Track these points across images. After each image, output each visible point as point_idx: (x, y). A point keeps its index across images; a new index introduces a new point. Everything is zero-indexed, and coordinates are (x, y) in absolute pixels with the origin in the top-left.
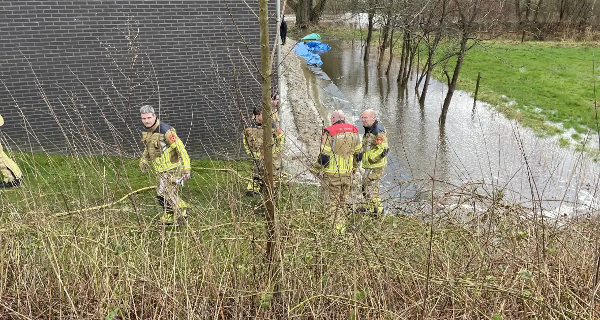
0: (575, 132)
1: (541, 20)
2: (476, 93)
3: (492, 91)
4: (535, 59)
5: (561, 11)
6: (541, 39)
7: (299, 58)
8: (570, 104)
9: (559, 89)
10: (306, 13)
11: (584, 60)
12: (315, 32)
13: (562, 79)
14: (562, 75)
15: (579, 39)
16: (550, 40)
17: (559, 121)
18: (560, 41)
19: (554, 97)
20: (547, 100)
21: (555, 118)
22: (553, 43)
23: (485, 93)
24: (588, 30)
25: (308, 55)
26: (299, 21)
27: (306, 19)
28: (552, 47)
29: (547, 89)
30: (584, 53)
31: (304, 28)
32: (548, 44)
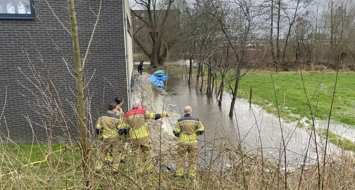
0: (307, 119)
1: (286, 61)
2: (250, 99)
3: (260, 98)
4: (284, 81)
5: (297, 55)
6: (287, 70)
7: (151, 83)
8: (303, 104)
9: (297, 96)
10: (156, 59)
11: (311, 81)
12: (161, 69)
13: (299, 90)
14: (299, 89)
15: (307, 70)
16: (292, 71)
17: (298, 113)
18: (298, 71)
19: (295, 100)
20: (291, 102)
21: (295, 112)
22: (294, 72)
23: (256, 100)
24: (312, 65)
25: (156, 81)
26: (152, 64)
27: (156, 62)
28: (293, 74)
29: (290, 96)
30: (310, 77)
31: (155, 67)
32: (290, 73)
